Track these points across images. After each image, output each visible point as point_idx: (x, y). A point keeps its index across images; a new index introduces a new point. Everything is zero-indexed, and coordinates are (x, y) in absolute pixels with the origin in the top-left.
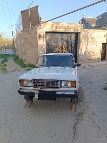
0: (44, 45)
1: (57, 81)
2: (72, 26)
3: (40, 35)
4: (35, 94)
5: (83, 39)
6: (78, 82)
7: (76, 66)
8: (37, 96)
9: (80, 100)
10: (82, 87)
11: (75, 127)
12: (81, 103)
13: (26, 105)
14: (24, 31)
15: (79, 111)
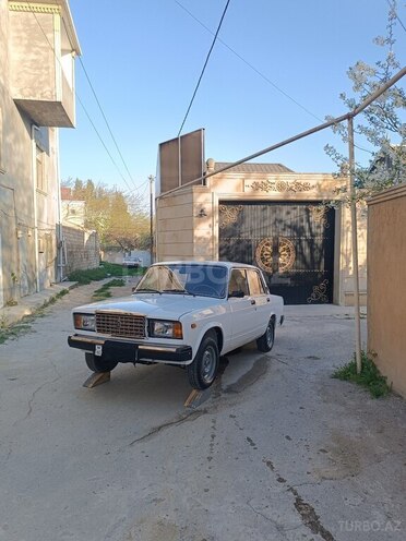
0: (213, 237)
1: (142, 318)
2: (310, 182)
3: (202, 211)
4: (97, 346)
6: (193, 326)
7: (229, 296)
8: (99, 351)
9: (230, 390)
10: (274, 366)
11: (160, 428)
12: (223, 395)
13: (88, 381)
14: (161, 198)
15: (202, 407)
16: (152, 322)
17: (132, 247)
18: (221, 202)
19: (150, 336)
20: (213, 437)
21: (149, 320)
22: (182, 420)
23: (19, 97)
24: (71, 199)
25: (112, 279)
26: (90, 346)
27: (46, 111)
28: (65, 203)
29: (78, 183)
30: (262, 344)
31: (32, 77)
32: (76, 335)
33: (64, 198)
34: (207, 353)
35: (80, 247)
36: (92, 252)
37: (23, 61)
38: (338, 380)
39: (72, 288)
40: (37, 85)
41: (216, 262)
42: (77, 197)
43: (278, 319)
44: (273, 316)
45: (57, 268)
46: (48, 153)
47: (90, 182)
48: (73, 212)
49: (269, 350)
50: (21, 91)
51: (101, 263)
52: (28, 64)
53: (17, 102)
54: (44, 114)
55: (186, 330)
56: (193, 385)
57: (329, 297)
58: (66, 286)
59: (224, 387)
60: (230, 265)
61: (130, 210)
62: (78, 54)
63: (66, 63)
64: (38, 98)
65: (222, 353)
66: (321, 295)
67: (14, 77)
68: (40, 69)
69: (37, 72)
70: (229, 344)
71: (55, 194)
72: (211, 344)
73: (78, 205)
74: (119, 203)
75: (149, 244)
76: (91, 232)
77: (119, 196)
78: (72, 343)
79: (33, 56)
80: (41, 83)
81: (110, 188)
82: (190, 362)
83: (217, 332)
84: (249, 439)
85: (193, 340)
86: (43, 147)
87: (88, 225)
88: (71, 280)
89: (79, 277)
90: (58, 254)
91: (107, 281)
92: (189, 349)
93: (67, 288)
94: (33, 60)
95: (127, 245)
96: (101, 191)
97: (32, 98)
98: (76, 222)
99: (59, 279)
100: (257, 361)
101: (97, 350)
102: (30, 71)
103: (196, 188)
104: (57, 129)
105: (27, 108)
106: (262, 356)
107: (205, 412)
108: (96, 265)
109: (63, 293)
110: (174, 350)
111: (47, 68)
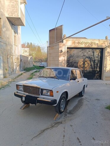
0: (65, 60)
1: (39, 88)
2: (96, 42)
3: (62, 51)
4: (23, 97)
5: (108, 56)
6: (57, 92)
7: (71, 80)
8: (24, 99)
9: (70, 113)
10: (85, 102)
11: (44, 131)
12: (68, 115)
13: (22, 107)
14: (49, 47)
15: (60, 121)
16: (42, 90)
17: (42, 61)
18: (68, 48)
19: (41, 95)
20: (64, 136)
21: (41, 89)
22: (52, 127)
23: (8, 16)
24: (25, 47)
25: (36, 70)
26: (21, 97)
27: (16, 21)
28: (23, 49)
29: (28, 43)
30: (80, 95)
31: (12, 10)
32: (17, 92)
33: (22, 47)
34: (62, 100)
35: (27, 61)
36: (31, 63)
37: (9, 5)
38: (108, 109)
39: (24, 73)
40: (13, 12)
41: (66, 67)
42: (27, 47)
43: (86, 86)
44: (85, 85)
45: (20, 67)
46: (18, 34)
47: (31, 43)
48: (26, 51)
49: (83, 96)
50: (8, 14)
51: (34, 65)
52: (11, 6)
53: (7, 18)
54: (16, 22)
55: (55, 93)
56: (57, 112)
57: (100, 78)
58: (22, 72)
59: (68, 111)
60: (71, 69)
61: (42, 51)
62: (26, 4)
63: (22, 6)
64: (14, 16)
65: (68, 100)
66: (98, 77)
67: (6, 10)
68: (14, 7)
69: (13, 8)
70: (70, 96)
71: (20, 46)
72: (64, 97)
73: (27, 49)
74: (39, 49)
75: (46, 61)
76: (31, 57)
77: (39, 47)
78: (16, 95)
79: (12, 4)
80: (14, 12)
81: (36, 45)
82: (56, 105)
83: (66, 93)
84: (78, 139)
85: (57, 97)
86: (16, 32)
87: (30, 55)
88: (24, 70)
89: (27, 70)
90: (20, 63)
91: (35, 71)
92: (56, 100)
93: (23, 73)
94: (12, 5)
95: (41, 61)
96: (34, 46)
97: (12, 17)
98: (26, 54)
99: (21, 70)
100: (79, 100)
101: (23, 98)
102: (11, 8)
103: (60, 43)
104: (20, 27)
105: (11, 20)
106: (80, 98)
107: (61, 123)
108: (32, 66)
109: (22, 74)
110: (50, 101)
111: (16, 7)
